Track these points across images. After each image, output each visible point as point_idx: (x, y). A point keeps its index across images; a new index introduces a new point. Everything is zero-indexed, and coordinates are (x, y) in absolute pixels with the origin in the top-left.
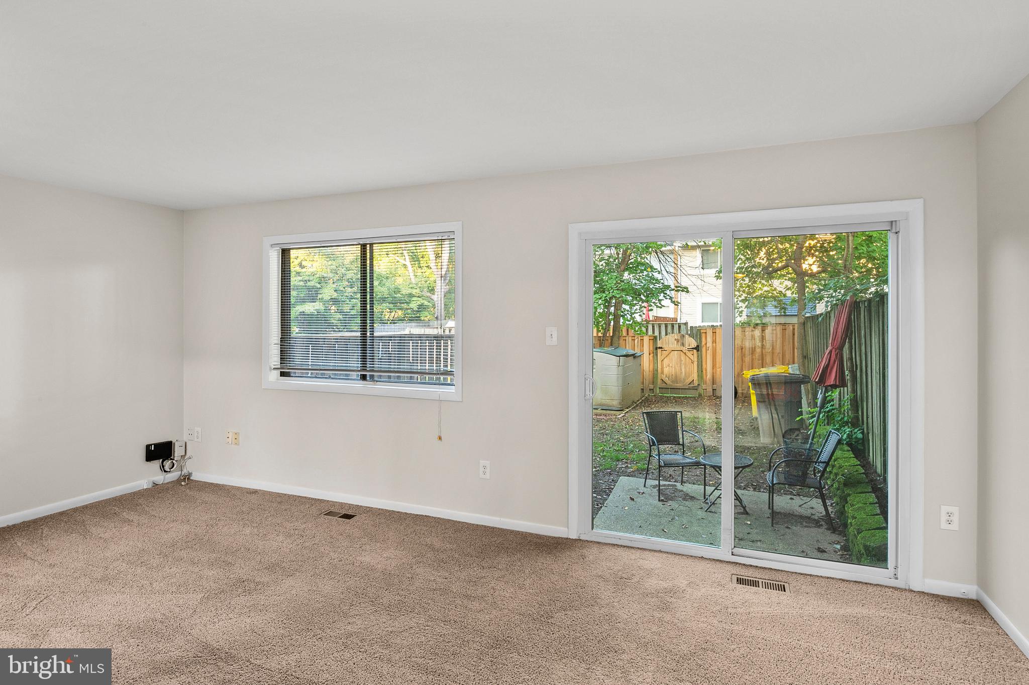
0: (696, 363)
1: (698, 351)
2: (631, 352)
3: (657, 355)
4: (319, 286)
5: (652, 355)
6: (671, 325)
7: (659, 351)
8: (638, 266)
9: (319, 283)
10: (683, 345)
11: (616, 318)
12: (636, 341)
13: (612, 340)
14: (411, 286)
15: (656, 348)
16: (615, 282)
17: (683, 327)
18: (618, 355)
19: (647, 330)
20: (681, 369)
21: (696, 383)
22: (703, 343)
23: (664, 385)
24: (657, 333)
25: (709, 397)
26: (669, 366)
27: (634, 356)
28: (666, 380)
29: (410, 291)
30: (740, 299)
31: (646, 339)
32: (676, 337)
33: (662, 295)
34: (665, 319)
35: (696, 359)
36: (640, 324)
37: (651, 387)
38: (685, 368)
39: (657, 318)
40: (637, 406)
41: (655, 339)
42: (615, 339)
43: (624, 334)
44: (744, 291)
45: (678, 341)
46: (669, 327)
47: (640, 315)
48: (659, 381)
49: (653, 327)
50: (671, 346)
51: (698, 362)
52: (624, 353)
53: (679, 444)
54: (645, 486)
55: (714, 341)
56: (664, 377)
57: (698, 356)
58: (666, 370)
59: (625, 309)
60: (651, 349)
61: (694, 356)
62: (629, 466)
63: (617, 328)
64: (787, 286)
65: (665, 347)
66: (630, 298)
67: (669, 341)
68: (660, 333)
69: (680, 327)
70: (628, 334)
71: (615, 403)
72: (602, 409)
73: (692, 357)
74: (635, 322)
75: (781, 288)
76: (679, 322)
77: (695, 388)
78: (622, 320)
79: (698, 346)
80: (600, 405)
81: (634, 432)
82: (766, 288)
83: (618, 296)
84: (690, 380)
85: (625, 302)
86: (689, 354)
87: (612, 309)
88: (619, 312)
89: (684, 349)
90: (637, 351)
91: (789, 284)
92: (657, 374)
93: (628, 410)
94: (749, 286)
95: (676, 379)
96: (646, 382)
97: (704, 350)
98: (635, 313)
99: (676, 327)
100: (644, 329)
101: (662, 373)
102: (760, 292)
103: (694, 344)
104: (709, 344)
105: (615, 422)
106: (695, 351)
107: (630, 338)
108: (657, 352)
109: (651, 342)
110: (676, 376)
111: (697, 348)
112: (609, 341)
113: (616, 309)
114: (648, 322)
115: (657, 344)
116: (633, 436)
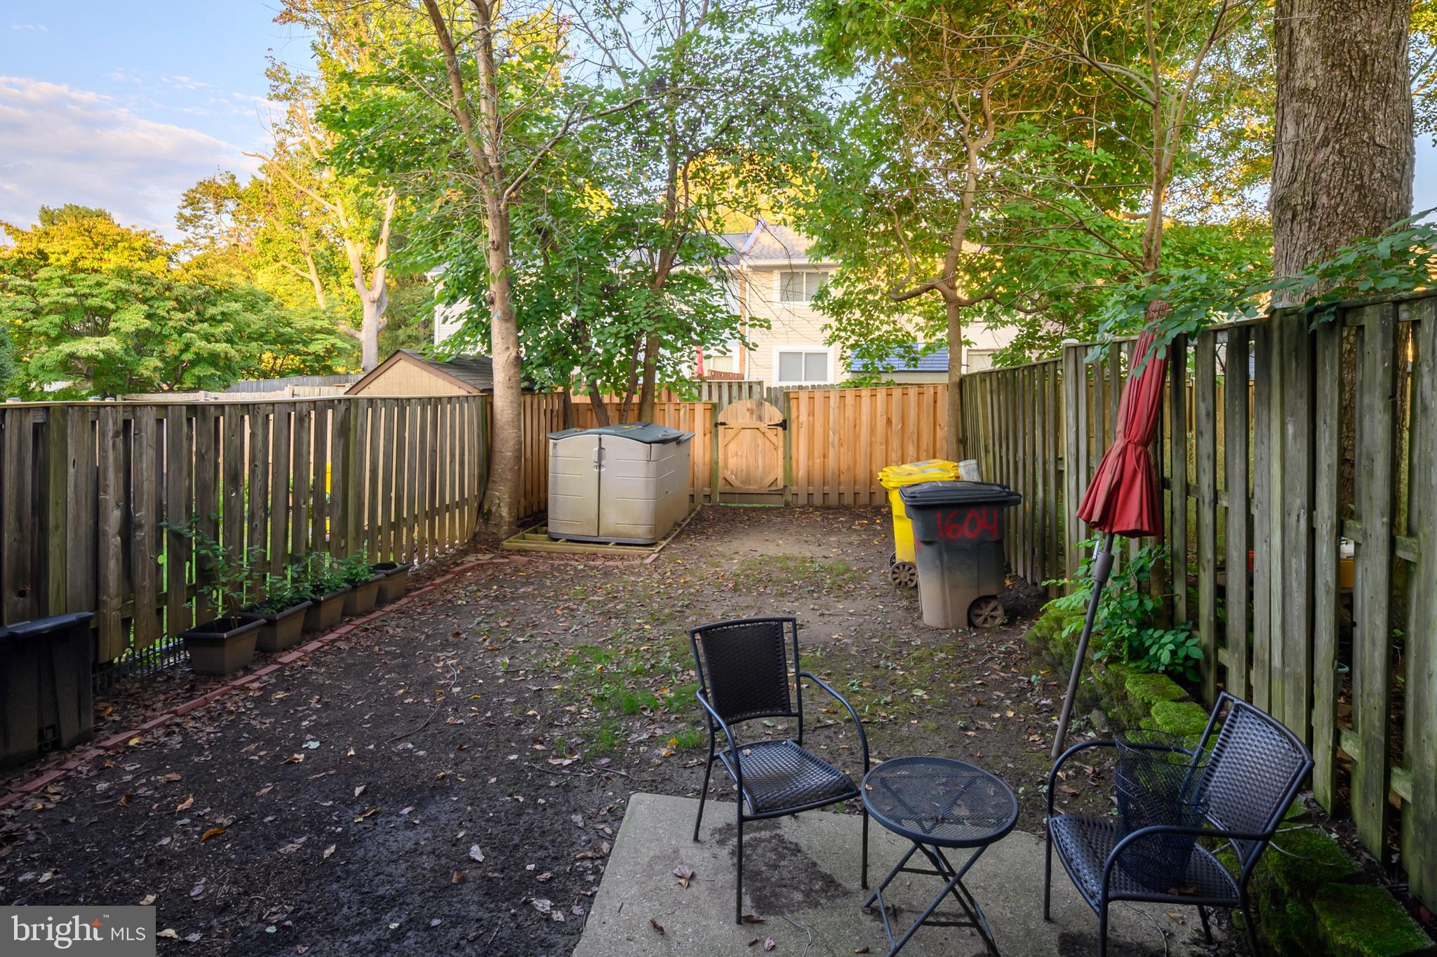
0: (781, 450)
1: (785, 429)
2: (673, 433)
3: (717, 436)
4: (111, 306)
5: (708, 436)
6: (737, 386)
7: (721, 428)
8: (686, 283)
9: (113, 302)
10: (760, 418)
11: (649, 370)
12: (682, 412)
13: (640, 410)
14: (313, 315)
15: (716, 425)
16: (644, 304)
17: (756, 388)
18: (648, 440)
19: (700, 393)
20: (756, 460)
21: (781, 484)
22: (794, 415)
23: (728, 489)
24: (715, 399)
25: (803, 507)
26: (737, 454)
27: (678, 440)
28: (732, 478)
29: (310, 323)
30: (848, 344)
31: (699, 409)
32: (749, 406)
33: (727, 330)
34: (727, 375)
35: (781, 444)
36: (690, 383)
37: (707, 491)
38: (764, 458)
39: (716, 374)
40: (681, 533)
41: (714, 408)
42: (647, 407)
43: (664, 398)
44: (853, 332)
45: (751, 411)
46: (735, 388)
47: (690, 367)
48: (721, 482)
49: (710, 387)
50: (740, 420)
51: (785, 447)
52: (660, 436)
53: (790, 714)
54: (696, 839)
55: (811, 413)
56: (728, 475)
57: (785, 438)
58: (732, 462)
59: (663, 356)
60: (708, 425)
61: (778, 437)
62: (659, 732)
63: (648, 388)
64: (917, 324)
65: (731, 423)
66: (670, 337)
67: (738, 413)
68: (720, 397)
69: (750, 387)
70: (669, 400)
71: (641, 531)
72: (618, 544)
73: (774, 439)
74: (681, 380)
75: (910, 328)
76: (746, 379)
77: (780, 493)
78: (658, 375)
79: (785, 421)
80: (613, 535)
81: (674, 606)
82: (885, 328)
83: (649, 329)
84: (771, 479)
85: (664, 344)
86: (770, 434)
87: (641, 356)
88: (652, 361)
89: (763, 426)
90: (683, 431)
91: (921, 321)
92: (717, 470)
93: (664, 543)
94: (861, 323)
95: (748, 480)
96: (699, 483)
97: (794, 427)
98: (681, 362)
99: (745, 388)
100: (695, 391)
101: (726, 466)
102: (877, 333)
103: (778, 418)
104: (804, 418)
105: (639, 574)
106: (780, 429)
107: (672, 407)
108: (717, 432)
109: (708, 413)
110: (748, 474)
111: (784, 425)
112: (636, 412)
113: (647, 356)
114: (702, 379)
115: (716, 417)
116: (671, 617)
